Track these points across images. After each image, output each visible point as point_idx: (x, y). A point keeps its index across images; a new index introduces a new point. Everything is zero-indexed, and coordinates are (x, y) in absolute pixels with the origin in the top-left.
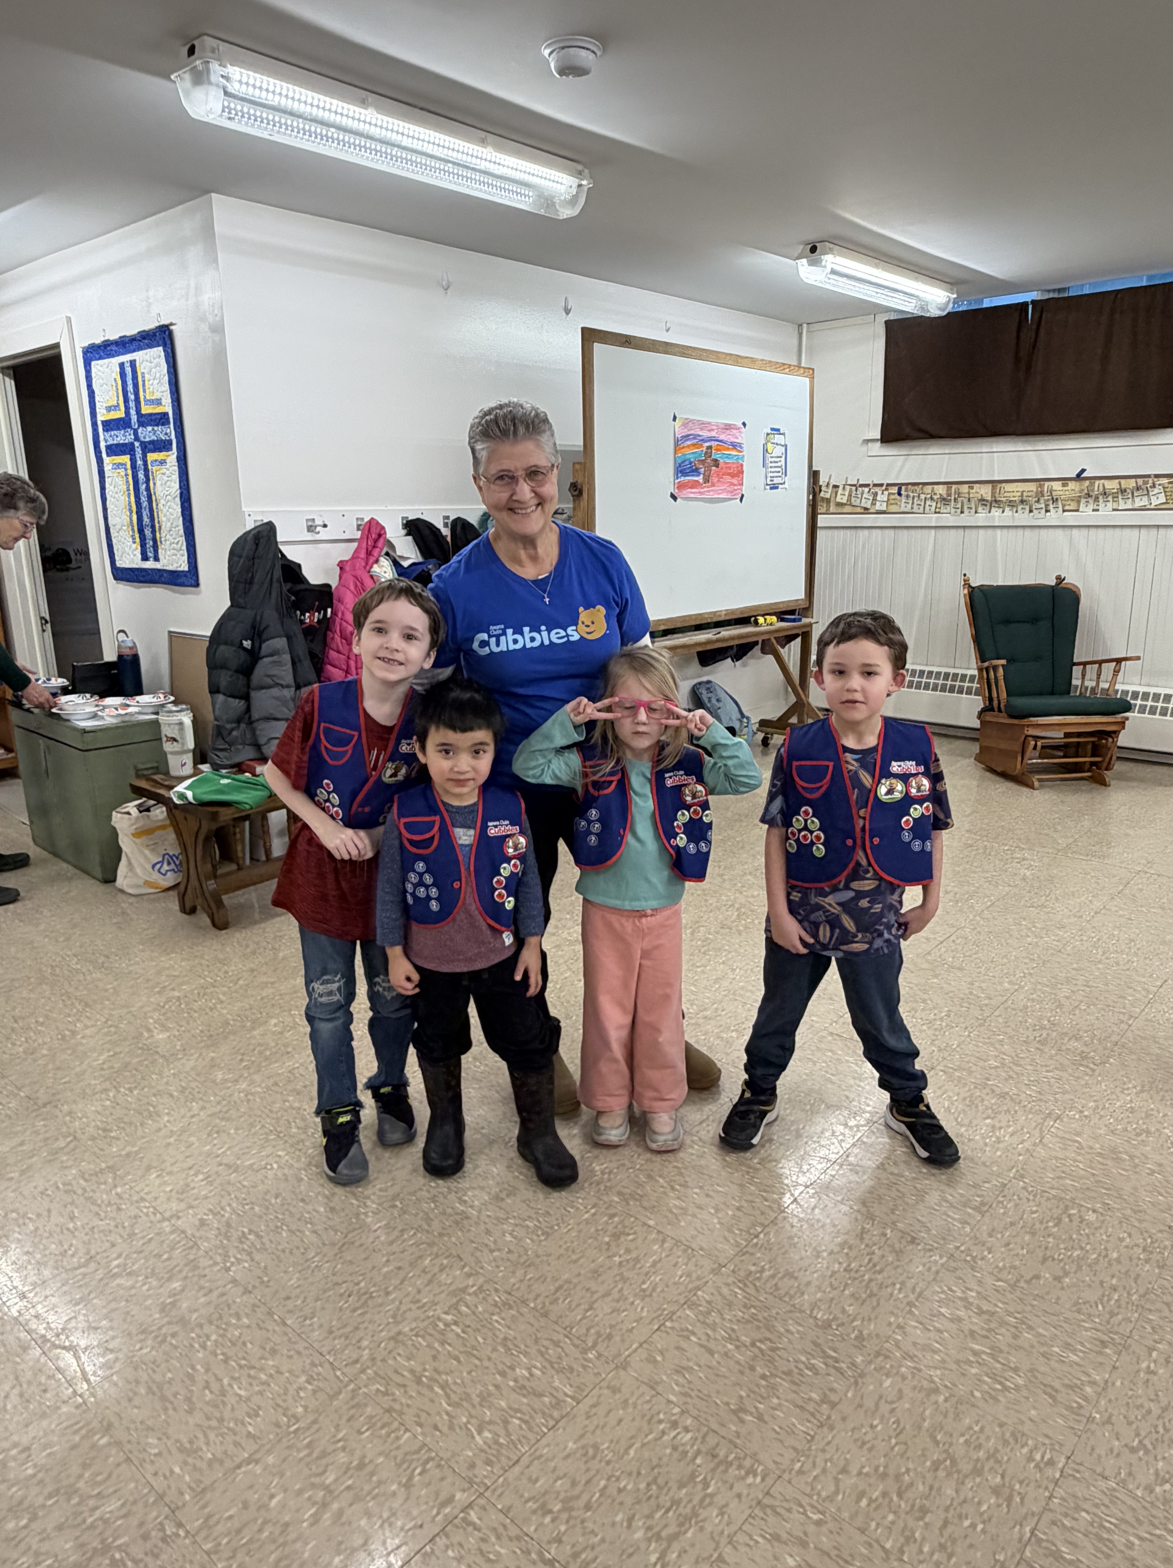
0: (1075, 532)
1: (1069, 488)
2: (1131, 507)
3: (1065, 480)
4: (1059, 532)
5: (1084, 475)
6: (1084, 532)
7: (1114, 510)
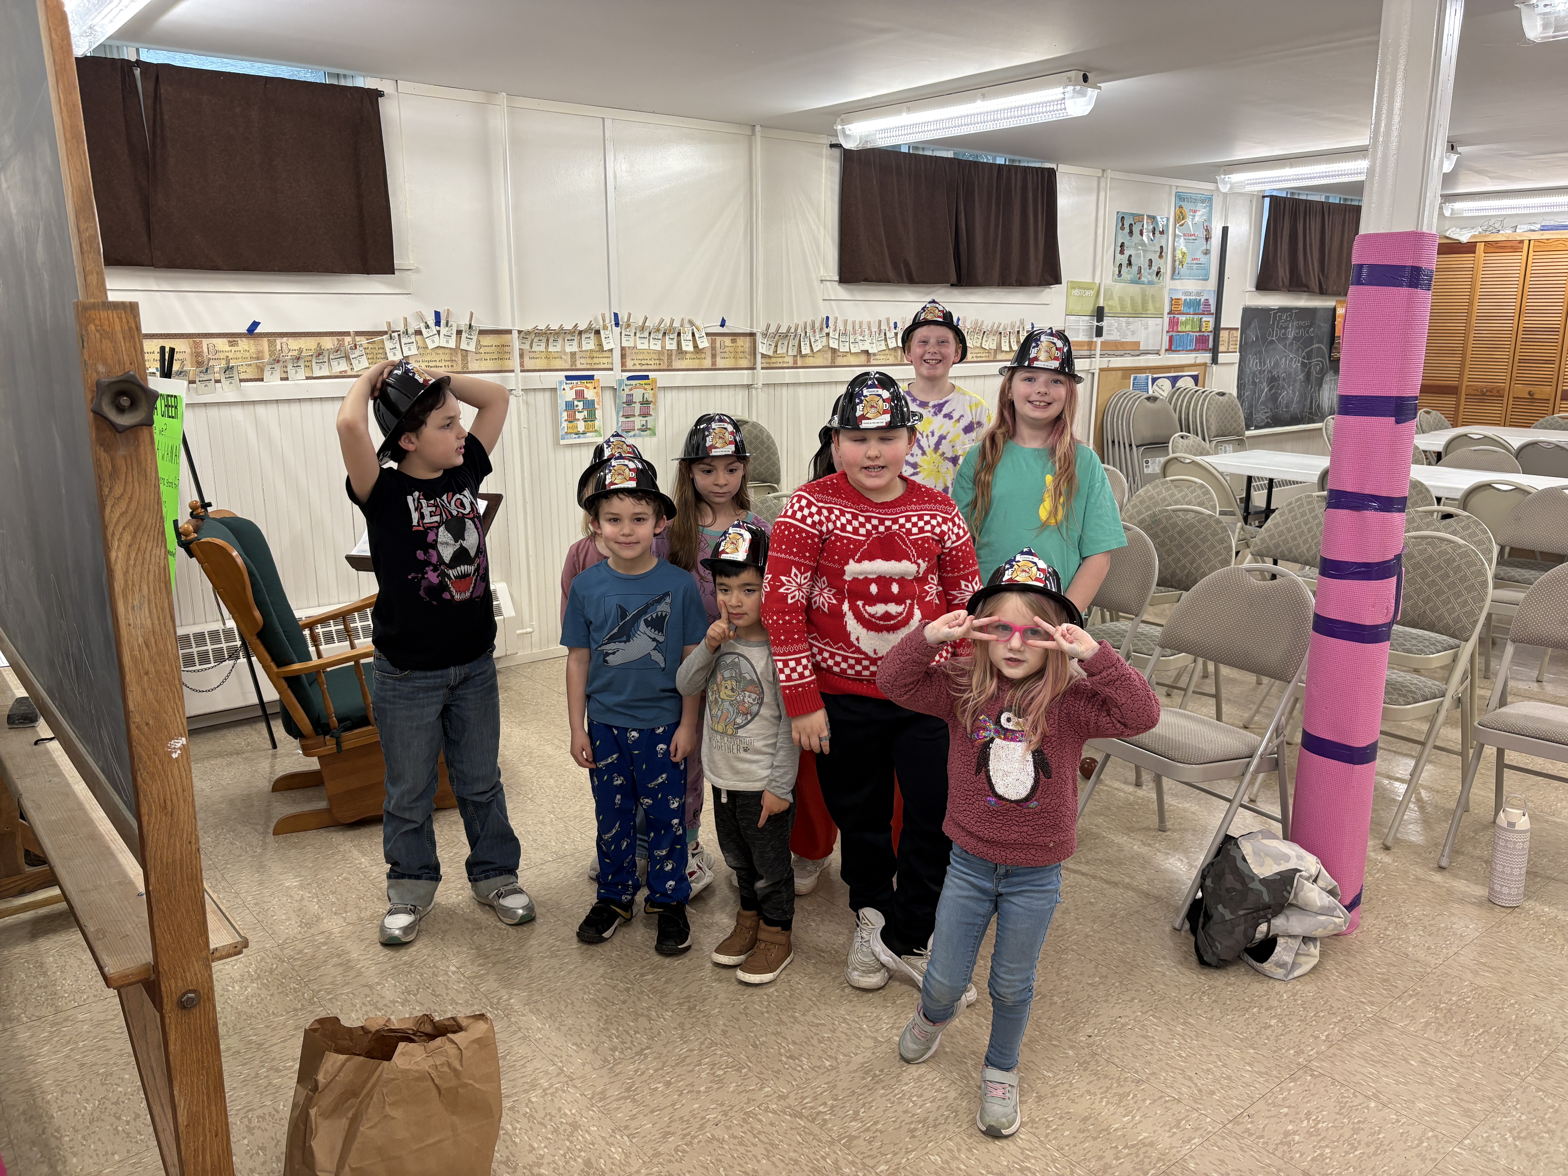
0: (261, 410)
1: (240, 348)
2: (327, 374)
3: (232, 337)
4: (237, 411)
5: (259, 330)
6: (272, 408)
7: (308, 378)
